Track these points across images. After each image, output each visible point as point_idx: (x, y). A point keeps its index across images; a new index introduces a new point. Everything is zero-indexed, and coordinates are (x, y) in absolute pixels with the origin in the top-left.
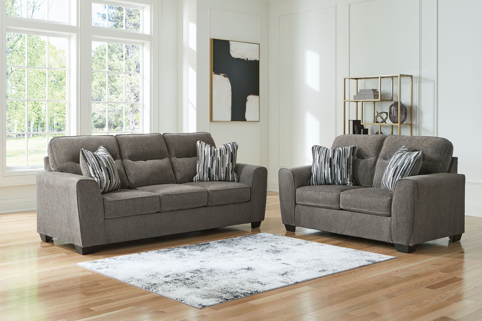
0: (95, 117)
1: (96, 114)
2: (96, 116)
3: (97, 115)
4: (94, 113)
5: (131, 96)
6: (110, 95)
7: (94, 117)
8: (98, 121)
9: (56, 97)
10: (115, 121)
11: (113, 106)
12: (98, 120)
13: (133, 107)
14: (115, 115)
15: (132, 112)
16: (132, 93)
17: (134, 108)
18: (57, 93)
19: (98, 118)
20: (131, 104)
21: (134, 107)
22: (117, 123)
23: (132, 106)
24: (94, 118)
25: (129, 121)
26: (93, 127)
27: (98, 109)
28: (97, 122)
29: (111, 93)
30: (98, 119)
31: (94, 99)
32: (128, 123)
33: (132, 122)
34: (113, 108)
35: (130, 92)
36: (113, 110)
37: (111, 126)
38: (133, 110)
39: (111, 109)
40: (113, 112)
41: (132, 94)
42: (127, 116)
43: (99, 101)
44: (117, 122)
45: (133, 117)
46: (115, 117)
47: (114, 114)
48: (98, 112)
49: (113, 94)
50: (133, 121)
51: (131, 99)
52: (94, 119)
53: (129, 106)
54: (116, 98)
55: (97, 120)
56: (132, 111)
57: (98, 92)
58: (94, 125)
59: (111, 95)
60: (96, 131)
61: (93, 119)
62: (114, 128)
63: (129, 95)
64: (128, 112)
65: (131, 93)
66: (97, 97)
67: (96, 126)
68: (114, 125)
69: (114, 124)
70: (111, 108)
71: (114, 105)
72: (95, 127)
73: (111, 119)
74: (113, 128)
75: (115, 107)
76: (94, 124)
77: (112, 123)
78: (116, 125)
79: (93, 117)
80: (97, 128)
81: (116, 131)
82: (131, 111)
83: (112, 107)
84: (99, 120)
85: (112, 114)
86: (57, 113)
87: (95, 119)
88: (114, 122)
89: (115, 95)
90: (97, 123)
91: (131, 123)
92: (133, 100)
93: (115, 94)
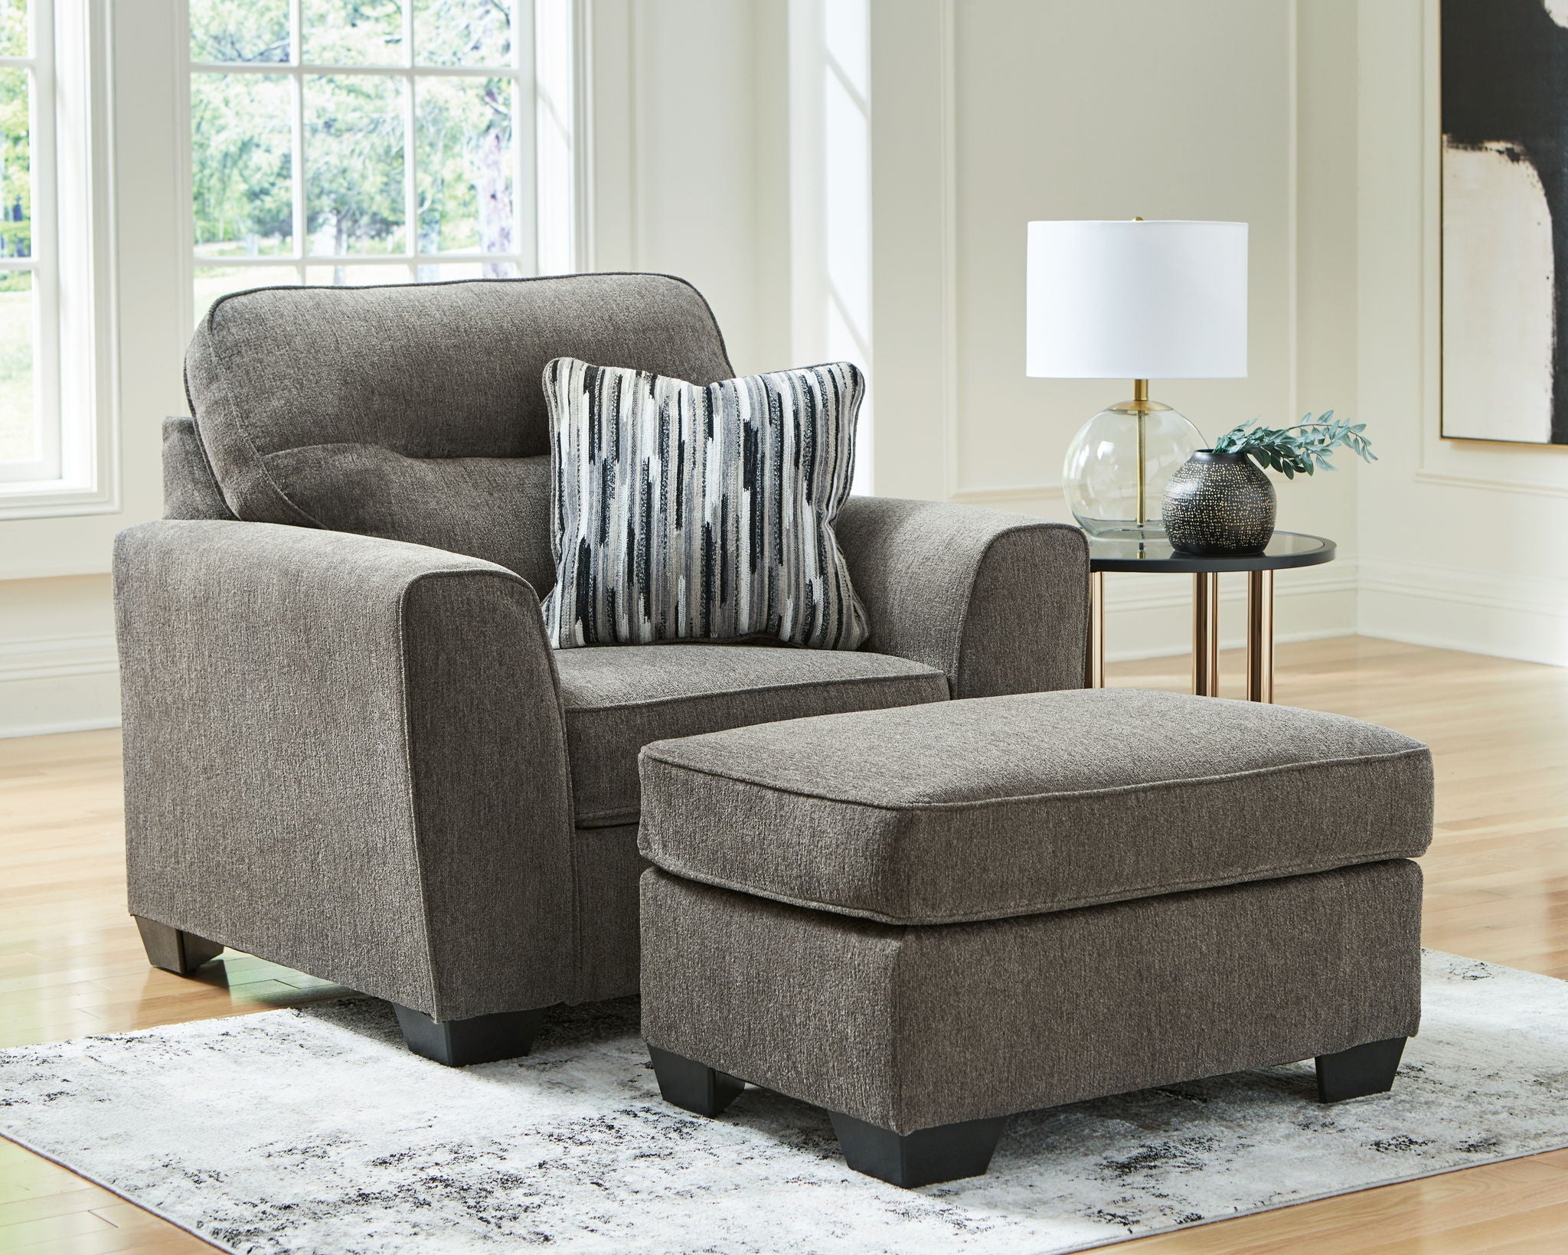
0: (252, 164)
1: (258, 146)
2: (257, 157)
3: (268, 151)
4: (246, 139)
5: (480, 30)
6: (349, 28)
7: (246, 167)
8: (274, 191)
9: (8, 44)
10: (382, 191)
11: (368, 96)
12: (273, 184)
13: (494, 100)
14: (381, 151)
15: (493, 132)
16: (488, 12)
17: (502, 109)
18: (10, 18)
19: (276, 170)
20: (484, 80)
21: (500, 99)
22: (394, 201)
23: (490, 94)
24: (246, 173)
25: (472, 187)
26: (243, 230)
27: (271, 117)
28: (267, 199)
29: (356, 10)
30: (272, 179)
31: (247, 53)
32: (465, 204)
33: (493, 197)
34: (369, 107)
35: (475, 7)
36: (366, 121)
37: (356, 221)
38: (498, 118)
39: (358, 114)
40: (371, 132)
41: (488, 17)
42: (460, 155)
43: (281, 61)
44: (393, 194)
45: (496, 163)
46: (381, 166)
47: (373, 146)
48: (272, 131)
49: (368, 18)
50: (500, 187)
51: (483, 51)
52: (245, 180)
53: (474, 92)
54: (388, 42)
55: (266, 185)
56: (489, 128)
57: (268, 9)
58: (249, 216)
59: (354, 25)
60: (261, 251)
61: (239, 179)
62: (379, 234)
63: (472, 28)
64: (462, 133)
65: (481, 10)
66: (267, 37)
67: (259, 221)
68: (375, 214)
69: (374, 208)
70: (354, 110)
71: (376, 86)
72: (256, 227)
73: (356, 176)
74: (373, 237)
75: (379, 103)
76: (248, 208)
77: (365, 206)
78: (391, 218)
79: (241, 164)
80: (266, 234)
81: (393, 252)
82: (483, 126)
83: (362, 100)
84: (280, 182)
85: (366, 145)
86: (10, 143)
87: (257, 181)
88: (378, 198)
89: (383, 26)
90: (269, 202)
91: (483, 201)
92: (498, 55)
93: (377, 20)
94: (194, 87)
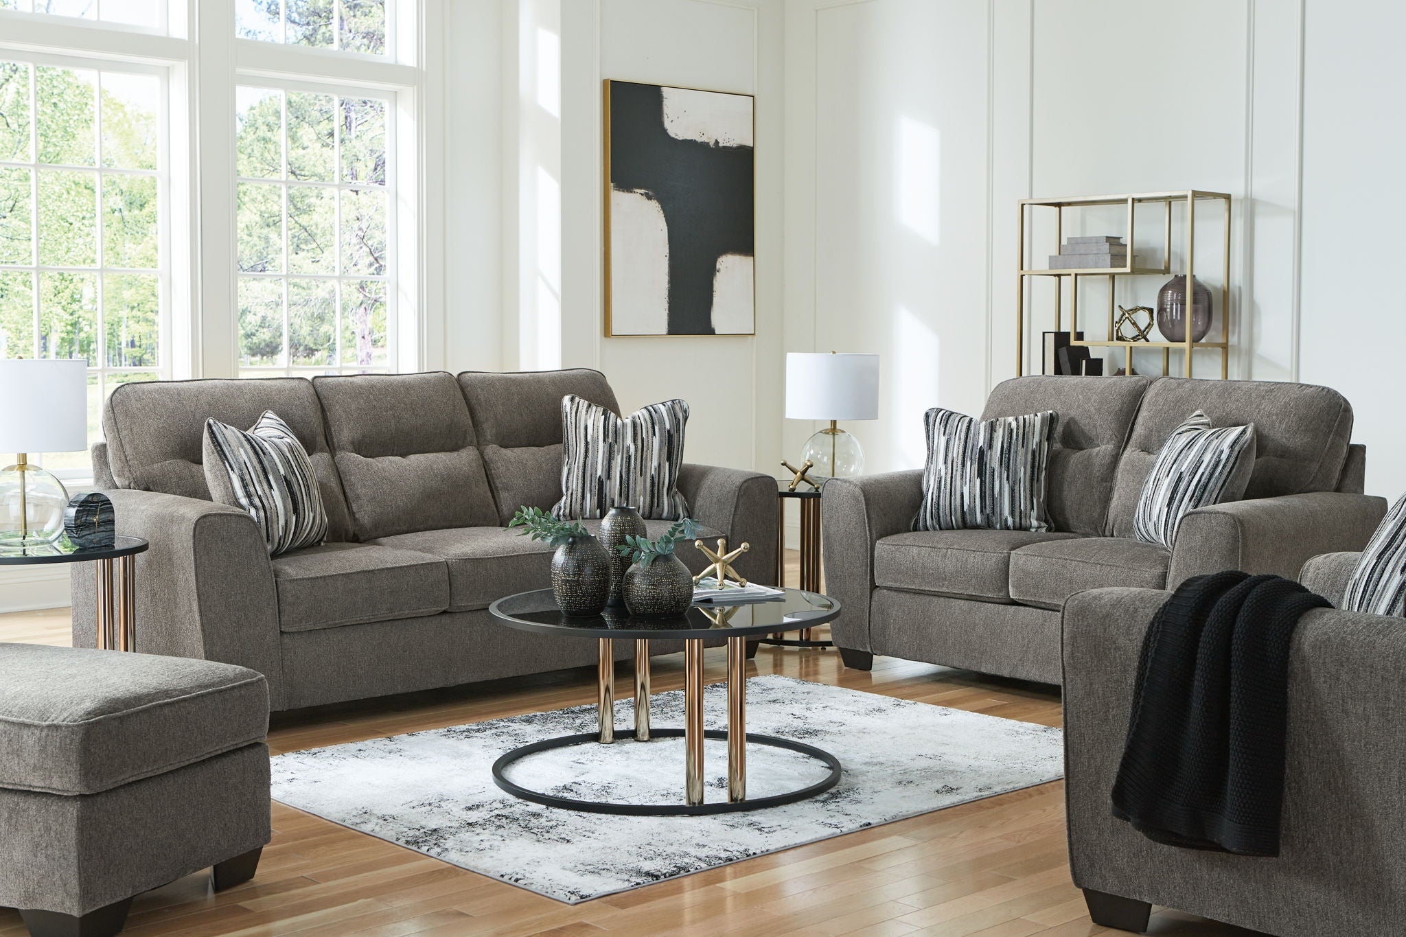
0: (247, 321)
1: (250, 312)
2: (250, 318)
3: (255, 314)
4: (244, 308)
5: (357, 256)
6: (294, 255)
7: (244, 322)
8: (258, 334)
9: (129, 261)
10: (310, 334)
11: (304, 288)
12: (257, 331)
13: (364, 290)
14: (309, 315)
15: (363, 306)
16: (361, 248)
17: (367, 295)
18: (130, 248)
19: (259, 324)
20: (359, 281)
21: (367, 290)
22: (315, 339)
23: (362, 287)
24: (244, 325)
25: (353, 333)
26: (242, 353)
27: (256, 298)
28: (254, 338)
29: (298, 246)
30: (256, 328)
31: (245, 267)
32: (350, 341)
33: (363, 337)
34: (304, 293)
35: (355, 246)
36: (302, 300)
37: (297, 349)
38: (365, 299)
39: (298, 297)
40: (305, 306)
41: (362, 250)
42: (348, 317)
43: (261, 271)
44: (315, 336)
45: (364, 321)
46: (309, 322)
47: (305, 312)
48: (257, 305)
49: (304, 250)
50: (366, 333)
51: (359, 267)
52: (243, 329)
53: (354, 286)
54: (313, 262)
55: (254, 331)
56: (361, 304)
57: (256, 245)
58: (245, 346)
59: (297, 253)
60: (251, 364)
61: (241, 328)
62: (308, 355)
63: (353, 255)
64: (348, 307)
65: (358, 247)
66: (255, 259)
67: (250, 349)
68: (306, 345)
69: (306, 343)
70: (296, 295)
71: (307, 283)
72: (249, 352)
73: (297, 327)
74: (305, 357)
75: (308, 291)
76: (245, 342)
77: (302, 341)
78: (314, 348)
79: (241, 321)
80: (253, 355)
81: (315, 364)
82: (359, 303)
83: (300, 290)
84: (261, 330)
85: (302, 311)
86: (129, 310)
87: (249, 329)
88: (308, 338)
89: (311, 254)
90: (255, 340)
91: (358, 339)
92: (366, 268)
93: (308, 251)
94: (239, 286)
